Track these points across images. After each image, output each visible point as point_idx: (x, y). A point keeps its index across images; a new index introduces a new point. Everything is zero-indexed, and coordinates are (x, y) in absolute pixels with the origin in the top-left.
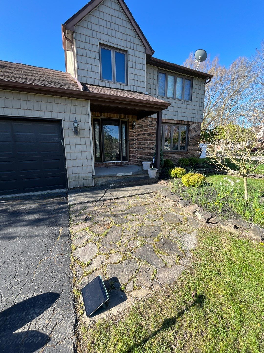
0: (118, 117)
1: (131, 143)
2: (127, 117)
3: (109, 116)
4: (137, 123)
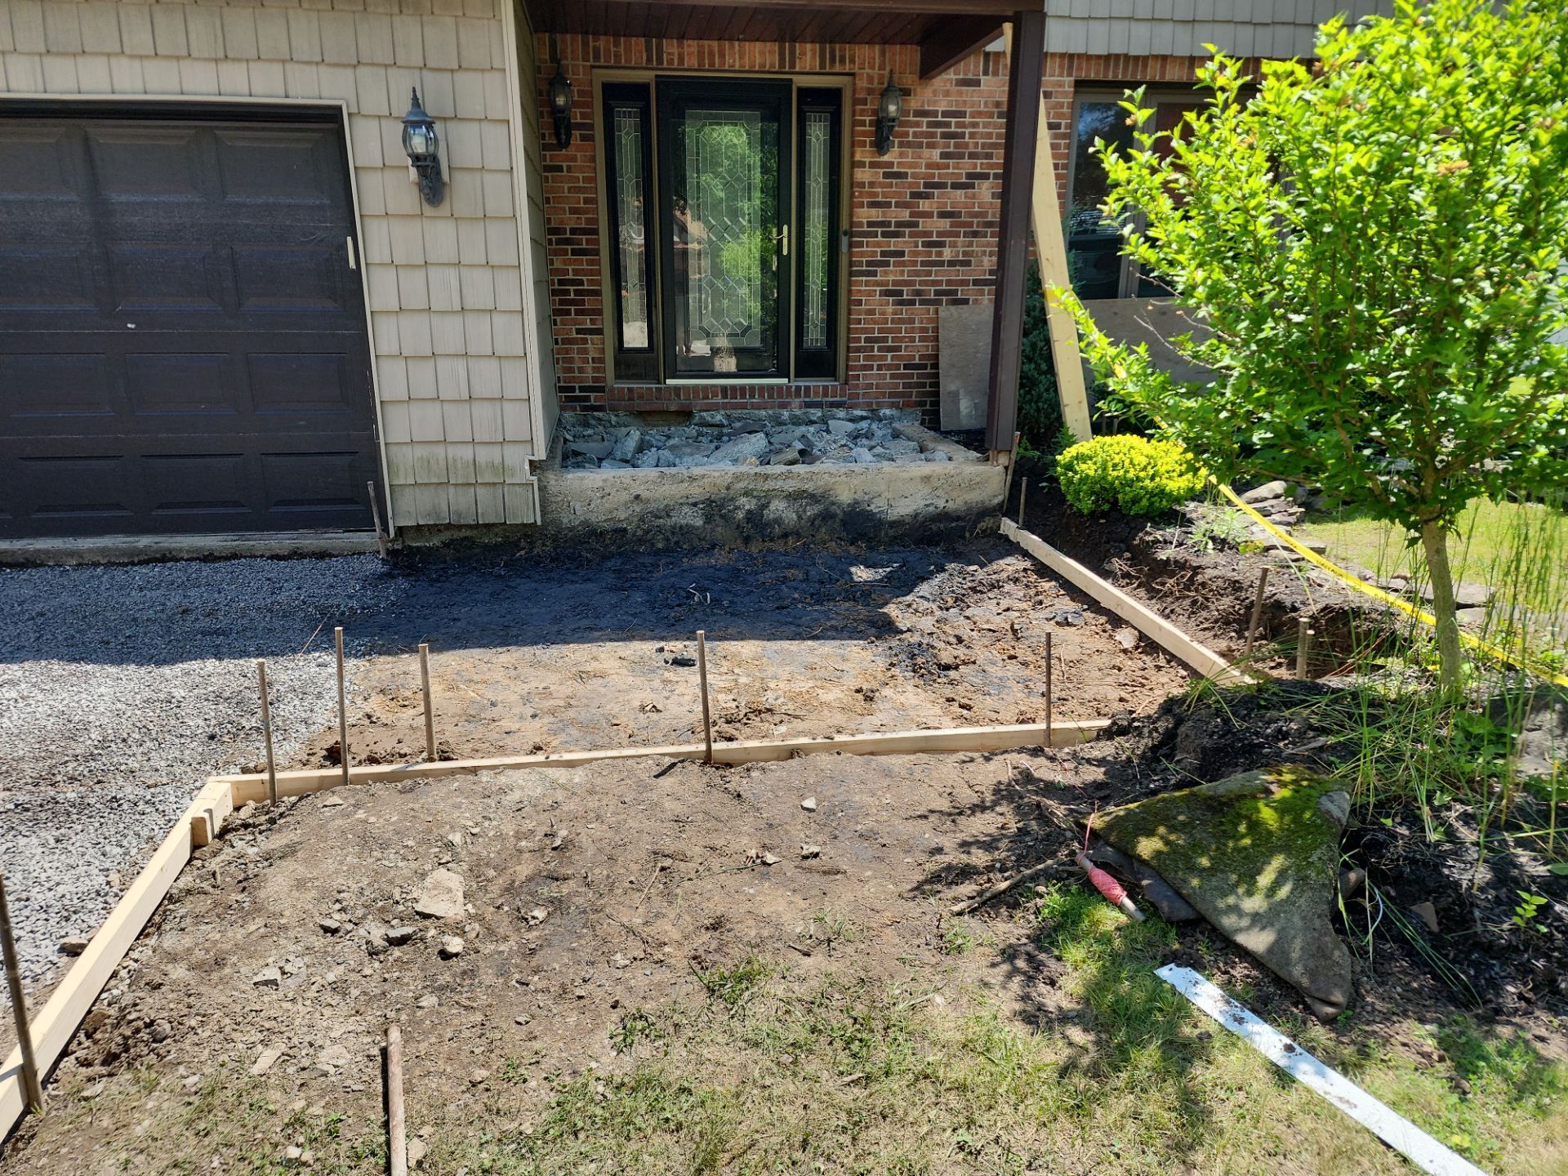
0: (772, 65)
1: (870, 248)
2: (842, 61)
3: (712, 64)
4: (914, 103)
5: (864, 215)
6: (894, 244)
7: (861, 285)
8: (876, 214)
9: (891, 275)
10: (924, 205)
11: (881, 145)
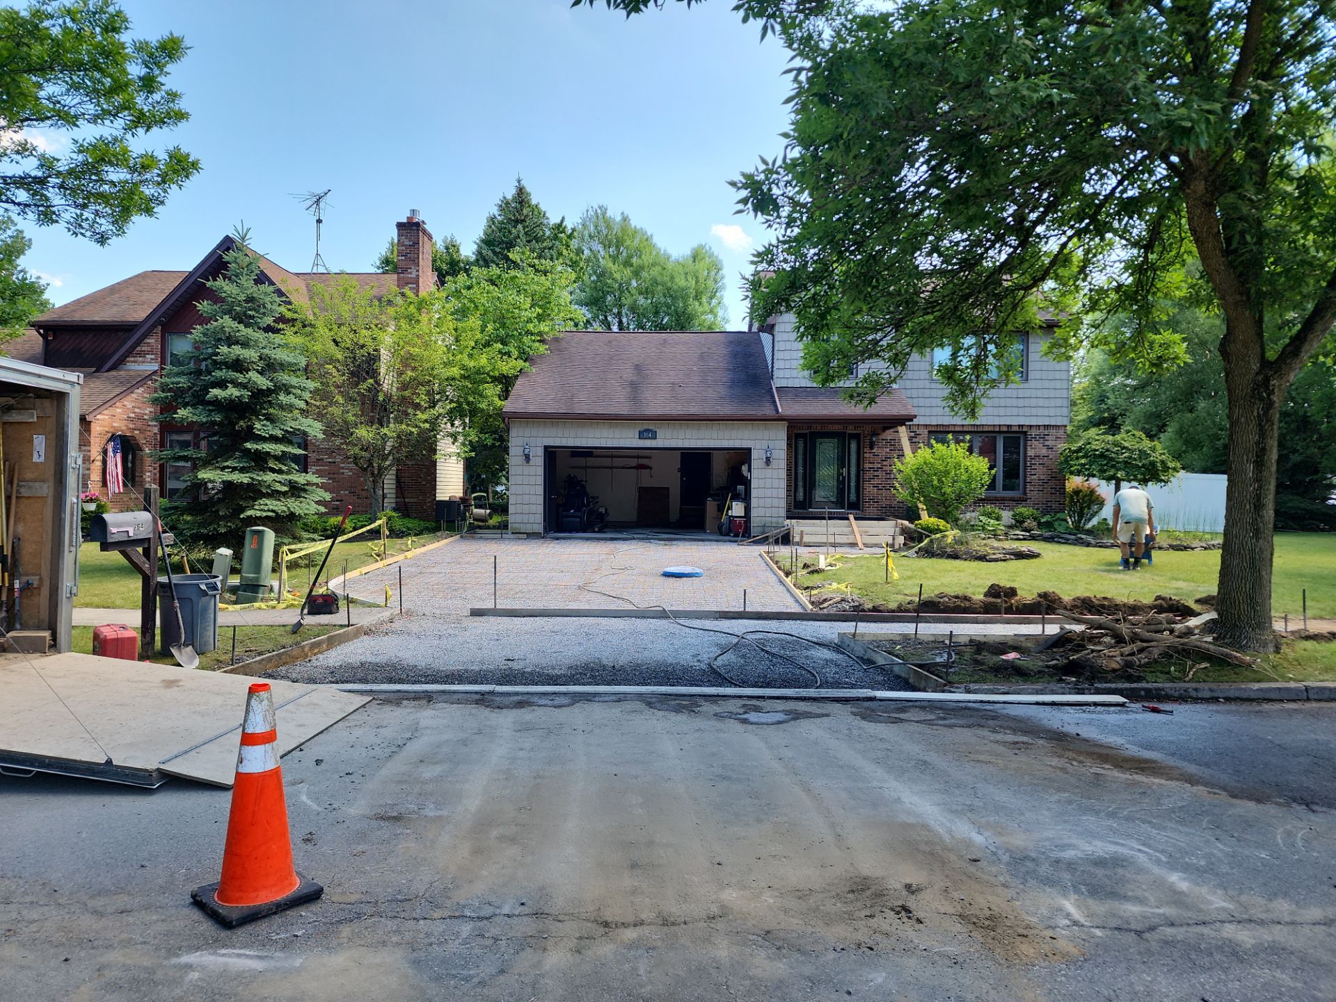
0: (841, 428)
1: (868, 475)
2: (860, 427)
3: (825, 429)
4: (881, 437)
5: (867, 466)
6: (876, 473)
7: (866, 484)
8: (871, 466)
9: (876, 481)
10: (884, 463)
11: (872, 448)
